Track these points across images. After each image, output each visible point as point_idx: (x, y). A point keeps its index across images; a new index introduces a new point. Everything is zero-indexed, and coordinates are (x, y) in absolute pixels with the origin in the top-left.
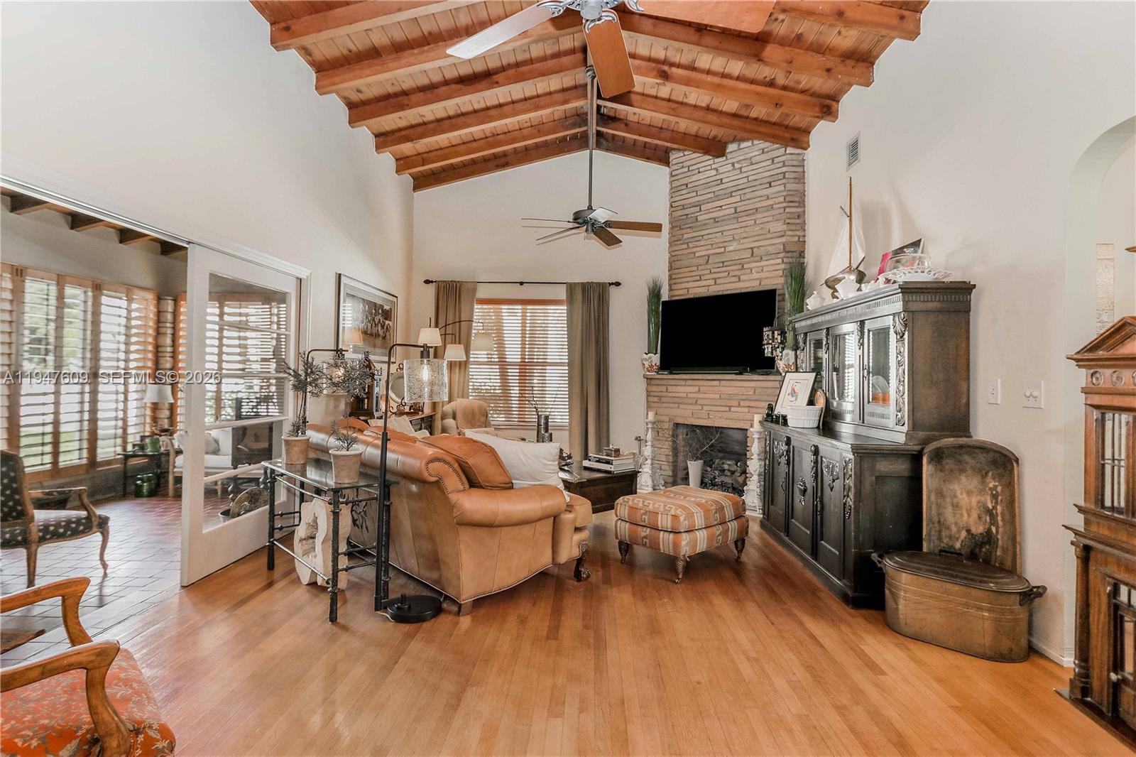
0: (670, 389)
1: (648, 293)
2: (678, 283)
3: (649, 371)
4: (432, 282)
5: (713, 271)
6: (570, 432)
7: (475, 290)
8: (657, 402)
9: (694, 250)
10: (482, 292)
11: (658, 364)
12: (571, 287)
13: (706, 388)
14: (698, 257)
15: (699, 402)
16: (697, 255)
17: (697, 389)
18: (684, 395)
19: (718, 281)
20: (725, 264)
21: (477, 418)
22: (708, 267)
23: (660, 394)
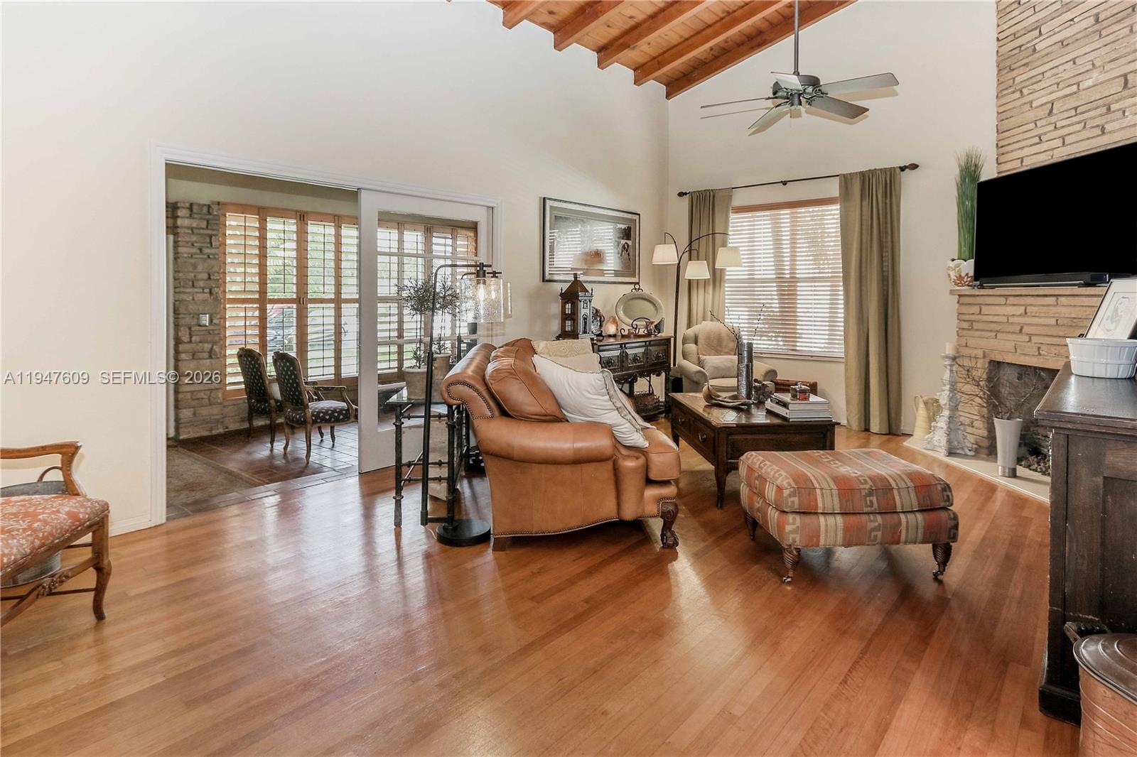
0: (985, 310)
1: (957, 172)
2: (1007, 153)
3: (957, 284)
4: (686, 194)
5: (1059, 125)
6: (846, 365)
7: (730, 198)
8: (968, 329)
9: (1031, 98)
10: (739, 199)
11: (972, 273)
12: (846, 180)
13: (1036, 309)
14: (1036, 108)
15: (1026, 329)
16: (1035, 104)
17: (1022, 310)
18: (1004, 319)
19: (1068, 140)
20: (1079, 110)
21: (724, 344)
22: (1053, 119)
23: (972, 317)
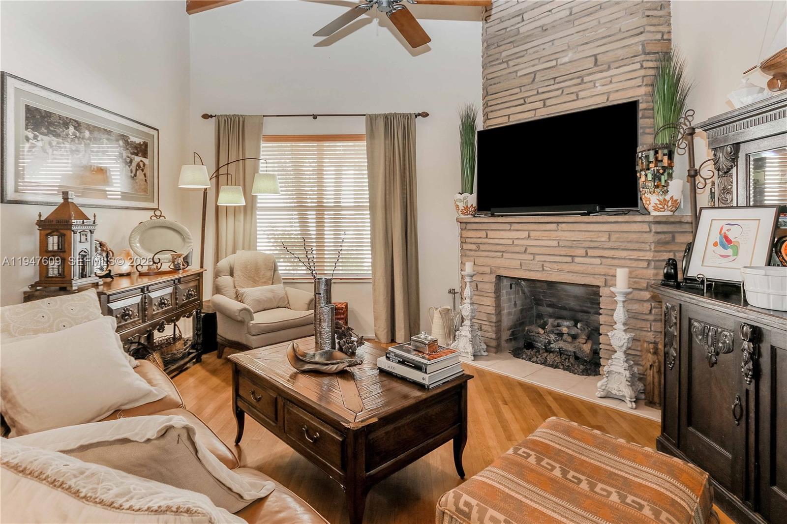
0: (491, 234)
1: (460, 123)
2: (495, 111)
3: (463, 214)
4: (211, 116)
5: (541, 90)
6: (374, 285)
7: (261, 125)
8: (475, 250)
9: (516, 68)
10: (271, 127)
11: (475, 205)
12: (372, 120)
13: (538, 233)
14: (520, 76)
15: (530, 250)
16: (519, 74)
17: (526, 234)
18: (510, 242)
19: (548, 103)
20: (557, 80)
21: (262, 273)
22: (535, 86)
23: (479, 241)
